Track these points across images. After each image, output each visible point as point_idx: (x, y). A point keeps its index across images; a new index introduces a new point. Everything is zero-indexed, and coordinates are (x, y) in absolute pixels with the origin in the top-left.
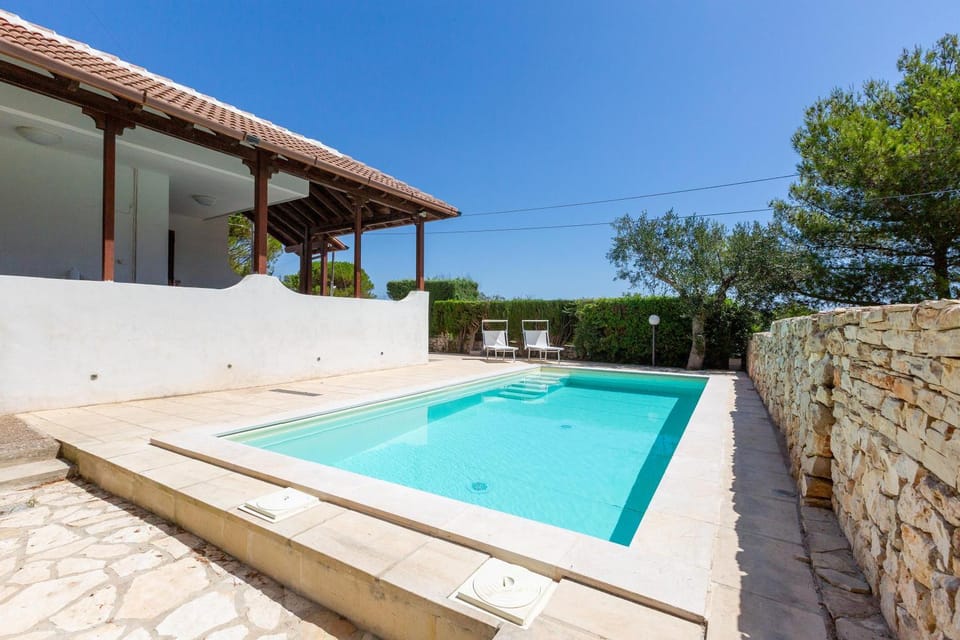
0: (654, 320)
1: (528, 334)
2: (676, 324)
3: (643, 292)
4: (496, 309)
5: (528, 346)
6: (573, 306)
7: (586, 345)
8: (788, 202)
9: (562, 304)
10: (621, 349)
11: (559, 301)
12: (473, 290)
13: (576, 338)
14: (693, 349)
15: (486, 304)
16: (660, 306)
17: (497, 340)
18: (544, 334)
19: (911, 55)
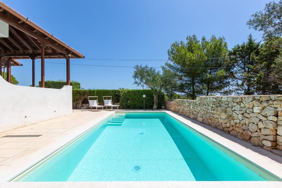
0: (144, 96)
1: (105, 101)
2: (150, 97)
3: (140, 88)
4: (91, 92)
5: (106, 105)
6: (118, 92)
7: (124, 104)
8: (165, 67)
9: (115, 91)
10: (134, 105)
11: (114, 90)
12: (79, 86)
13: (120, 102)
14: (155, 104)
15: (87, 91)
16: (145, 92)
17: (94, 103)
18: (110, 101)
19: (189, 37)
